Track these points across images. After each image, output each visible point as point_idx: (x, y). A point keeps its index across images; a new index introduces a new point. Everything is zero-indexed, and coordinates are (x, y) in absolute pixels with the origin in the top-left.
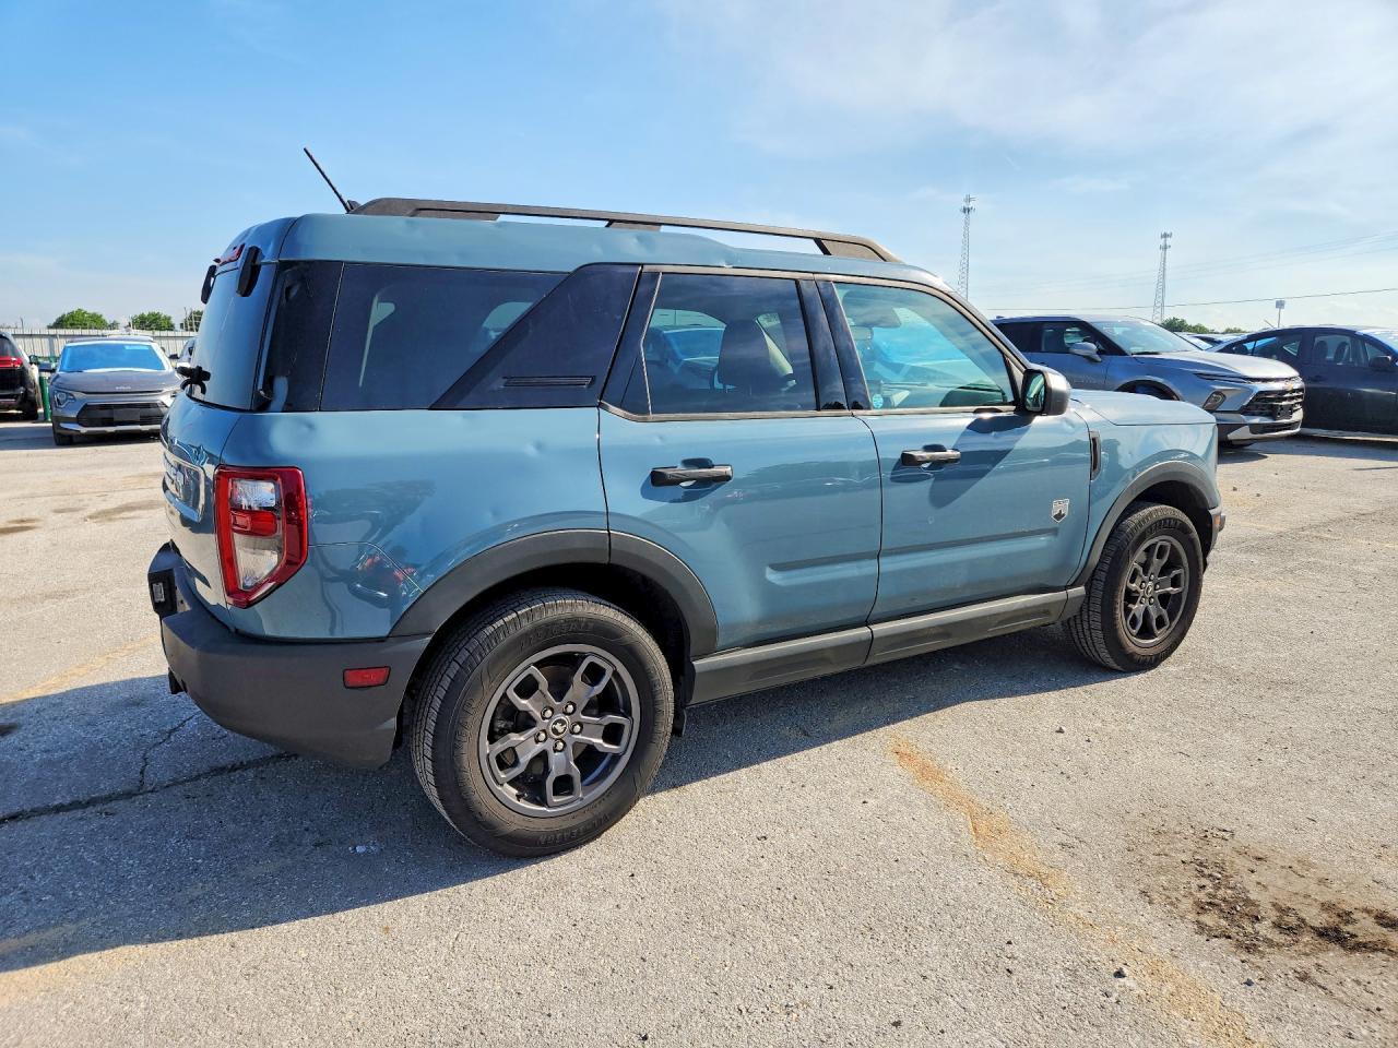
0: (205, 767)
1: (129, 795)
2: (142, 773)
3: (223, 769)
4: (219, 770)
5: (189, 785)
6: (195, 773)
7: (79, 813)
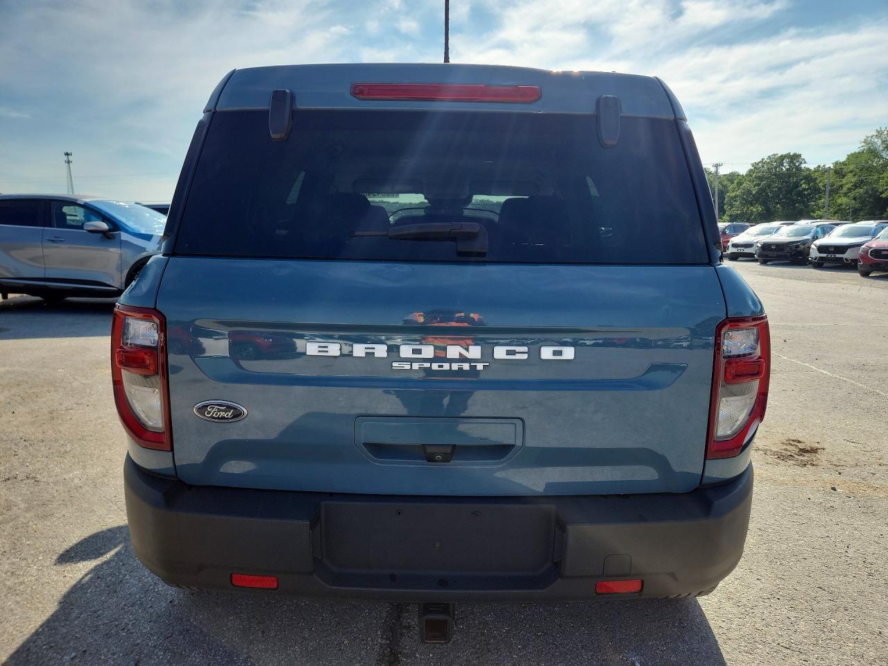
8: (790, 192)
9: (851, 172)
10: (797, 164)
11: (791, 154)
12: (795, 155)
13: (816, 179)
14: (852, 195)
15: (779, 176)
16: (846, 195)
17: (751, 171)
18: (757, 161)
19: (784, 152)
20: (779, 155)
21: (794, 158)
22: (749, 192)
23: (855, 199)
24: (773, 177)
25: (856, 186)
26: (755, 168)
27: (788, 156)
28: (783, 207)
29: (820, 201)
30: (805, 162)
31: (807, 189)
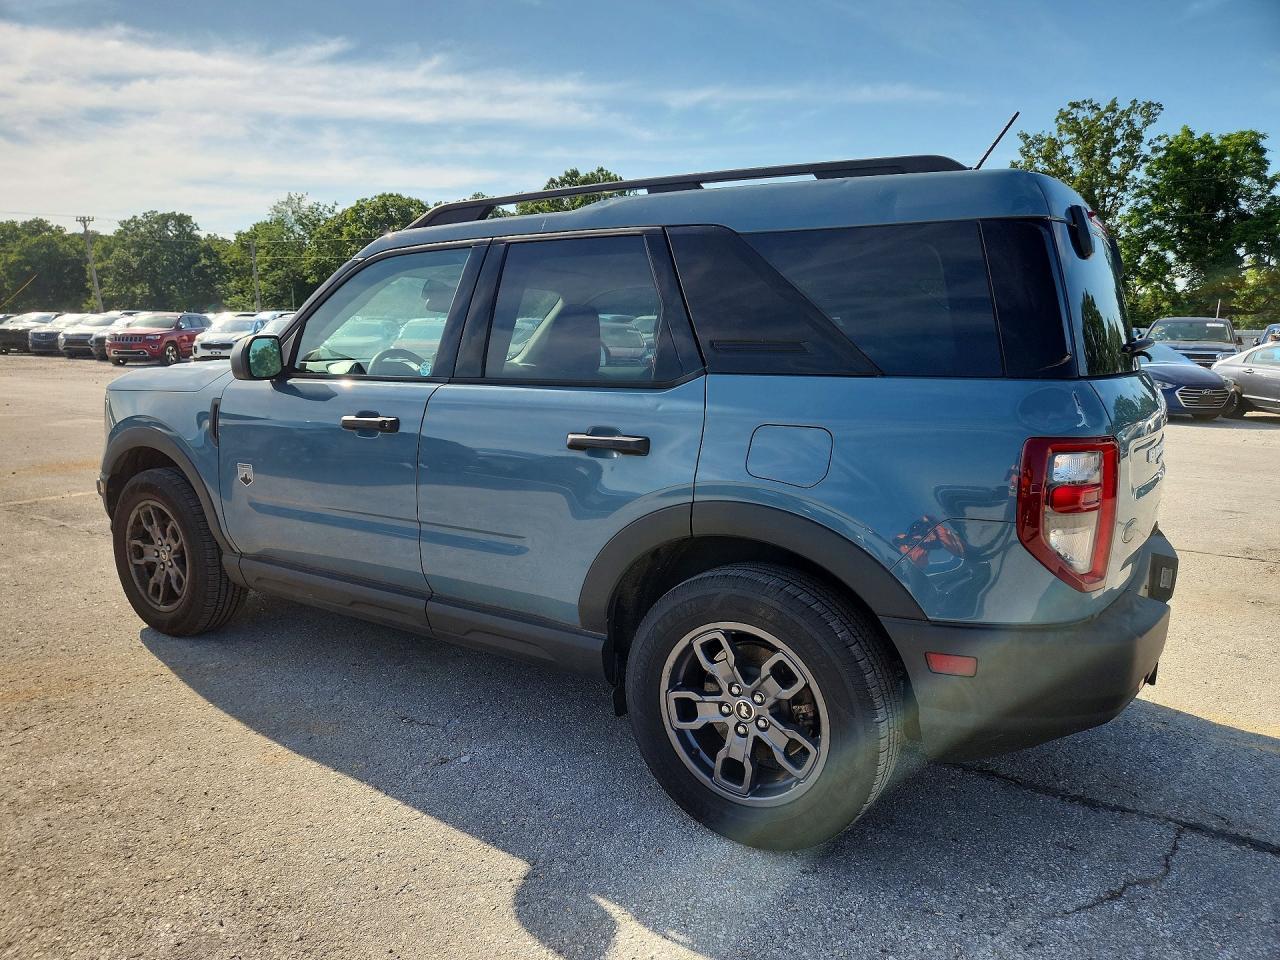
0: (1104, 814)
1: (1197, 828)
2: (1175, 848)
3: (1085, 803)
4: (1093, 804)
5: (1130, 806)
6: (1117, 814)
7: (1255, 835)
8: (188, 267)
9: (263, 248)
10: (188, 230)
11: (177, 214)
12: (182, 215)
13: (218, 252)
14: (270, 277)
15: (166, 243)
16: (261, 277)
17: (120, 232)
18: (128, 218)
19: (168, 211)
20: (160, 212)
21: (182, 220)
22: (126, 265)
23: (274, 283)
24: (158, 244)
25: (273, 267)
26: (126, 228)
27: (172, 216)
28: (181, 290)
29: (230, 284)
30: (198, 229)
31: (210, 267)
